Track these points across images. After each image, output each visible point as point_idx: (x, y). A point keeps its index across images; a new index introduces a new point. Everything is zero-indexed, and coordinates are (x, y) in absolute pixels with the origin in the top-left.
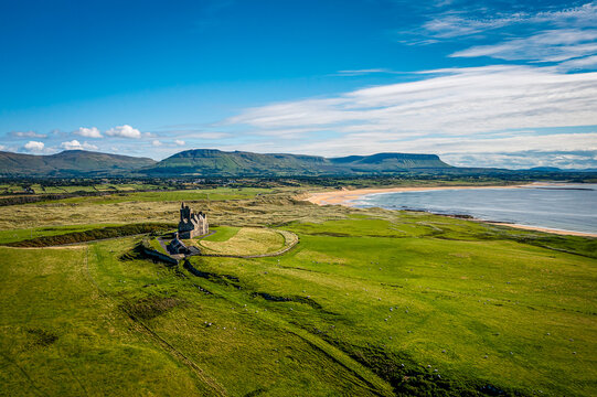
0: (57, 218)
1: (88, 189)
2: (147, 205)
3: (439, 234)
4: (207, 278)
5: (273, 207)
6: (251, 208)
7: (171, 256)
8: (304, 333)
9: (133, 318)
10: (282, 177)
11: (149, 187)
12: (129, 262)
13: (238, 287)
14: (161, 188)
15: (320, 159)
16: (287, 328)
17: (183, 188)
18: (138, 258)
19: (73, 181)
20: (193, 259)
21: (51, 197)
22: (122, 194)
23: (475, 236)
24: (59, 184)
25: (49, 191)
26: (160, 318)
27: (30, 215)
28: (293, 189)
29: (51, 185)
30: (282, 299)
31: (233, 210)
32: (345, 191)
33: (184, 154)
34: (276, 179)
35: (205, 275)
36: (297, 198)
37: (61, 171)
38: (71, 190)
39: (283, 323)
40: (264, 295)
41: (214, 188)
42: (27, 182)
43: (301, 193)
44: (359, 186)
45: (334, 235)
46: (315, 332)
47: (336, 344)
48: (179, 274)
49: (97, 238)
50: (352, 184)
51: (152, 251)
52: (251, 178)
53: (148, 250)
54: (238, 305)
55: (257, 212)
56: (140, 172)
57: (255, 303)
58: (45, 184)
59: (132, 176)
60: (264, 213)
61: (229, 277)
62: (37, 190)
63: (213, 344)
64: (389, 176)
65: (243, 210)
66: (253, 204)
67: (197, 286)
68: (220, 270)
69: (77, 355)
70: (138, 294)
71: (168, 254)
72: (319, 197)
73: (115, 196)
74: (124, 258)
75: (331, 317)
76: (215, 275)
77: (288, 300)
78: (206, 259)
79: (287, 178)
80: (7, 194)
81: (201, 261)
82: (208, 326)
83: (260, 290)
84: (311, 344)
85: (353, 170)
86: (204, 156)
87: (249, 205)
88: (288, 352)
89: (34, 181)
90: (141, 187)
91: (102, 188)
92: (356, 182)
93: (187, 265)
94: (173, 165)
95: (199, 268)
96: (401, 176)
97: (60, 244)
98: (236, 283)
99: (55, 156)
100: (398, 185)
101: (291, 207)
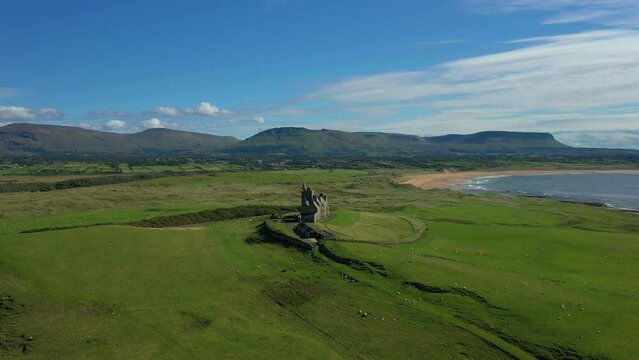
0: (155, 198)
1: (175, 169)
2: (241, 186)
3: (576, 224)
4: (348, 264)
5: (373, 191)
6: (349, 191)
7: (303, 240)
8: (473, 328)
9: (280, 304)
10: (373, 158)
11: (235, 167)
12: (256, 245)
13: (385, 276)
14: (248, 168)
15: (414, 138)
16: (454, 322)
17: (270, 168)
18: (264, 241)
19: (158, 160)
20: (328, 244)
21: (142, 177)
22: (212, 174)
23: (619, 227)
24: (146, 163)
25: (137, 170)
26: (309, 305)
27: (128, 194)
28: (390, 171)
29: (138, 164)
30: (438, 290)
31: (330, 192)
32: (447, 174)
33: (268, 132)
34: (368, 160)
35: (346, 261)
36: (397, 181)
37: (144, 149)
38: (159, 169)
39: (447, 316)
40: (417, 285)
41: (303, 168)
42: (114, 160)
43: (399, 175)
44: (462, 169)
45: (458, 222)
46: (486, 328)
47: (515, 342)
48: (316, 259)
49: (213, 219)
50: (454, 167)
51: (280, 234)
52: (341, 158)
53: (274, 232)
54: (390, 296)
55: (358, 195)
56: (224, 151)
57: (409, 293)
58: (132, 163)
59: (215, 155)
60: (364, 196)
61: (372, 264)
62: (124, 168)
63: (375, 336)
64: (493, 158)
65: (341, 193)
66: (352, 187)
67: (340, 273)
68: (362, 257)
69: (236, 339)
70: (278, 279)
71: (298, 237)
72: (421, 180)
73: (205, 176)
74: (249, 241)
75: (501, 312)
76: (357, 262)
77: (445, 291)
78: (342, 244)
79: (379, 159)
80: (96, 173)
81: (337, 246)
82: (364, 316)
83: (411, 280)
84: (485, 341)
85: (453, 150)
86: (289, 134)
87: (348, 188)
88: (461, 349)
89: (121, 160)
90: (227, 167)
91: (189, 168)
92: (458, 163)
93: (323, 250)
94: (258, 144)
95: (338, 254)
96: (510, 158)
97: (178, 225)
98: (382, 272)
99: (138, 135)
100: (506, 167)
101: (393, 190)
